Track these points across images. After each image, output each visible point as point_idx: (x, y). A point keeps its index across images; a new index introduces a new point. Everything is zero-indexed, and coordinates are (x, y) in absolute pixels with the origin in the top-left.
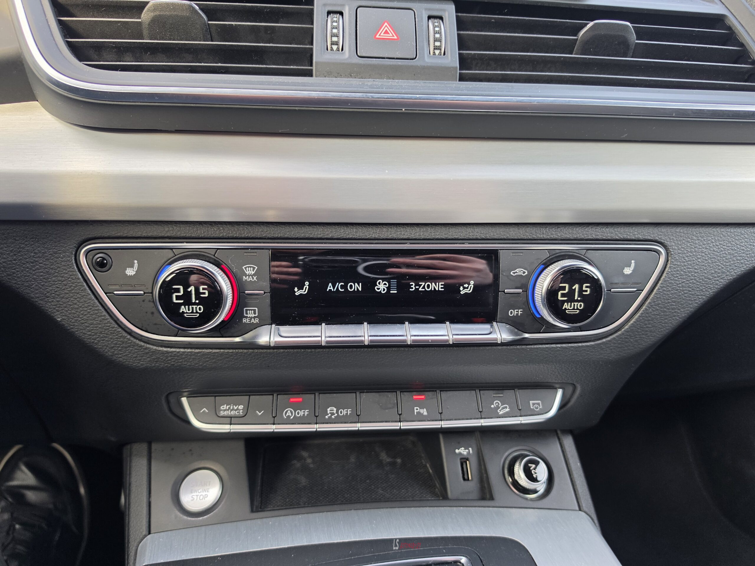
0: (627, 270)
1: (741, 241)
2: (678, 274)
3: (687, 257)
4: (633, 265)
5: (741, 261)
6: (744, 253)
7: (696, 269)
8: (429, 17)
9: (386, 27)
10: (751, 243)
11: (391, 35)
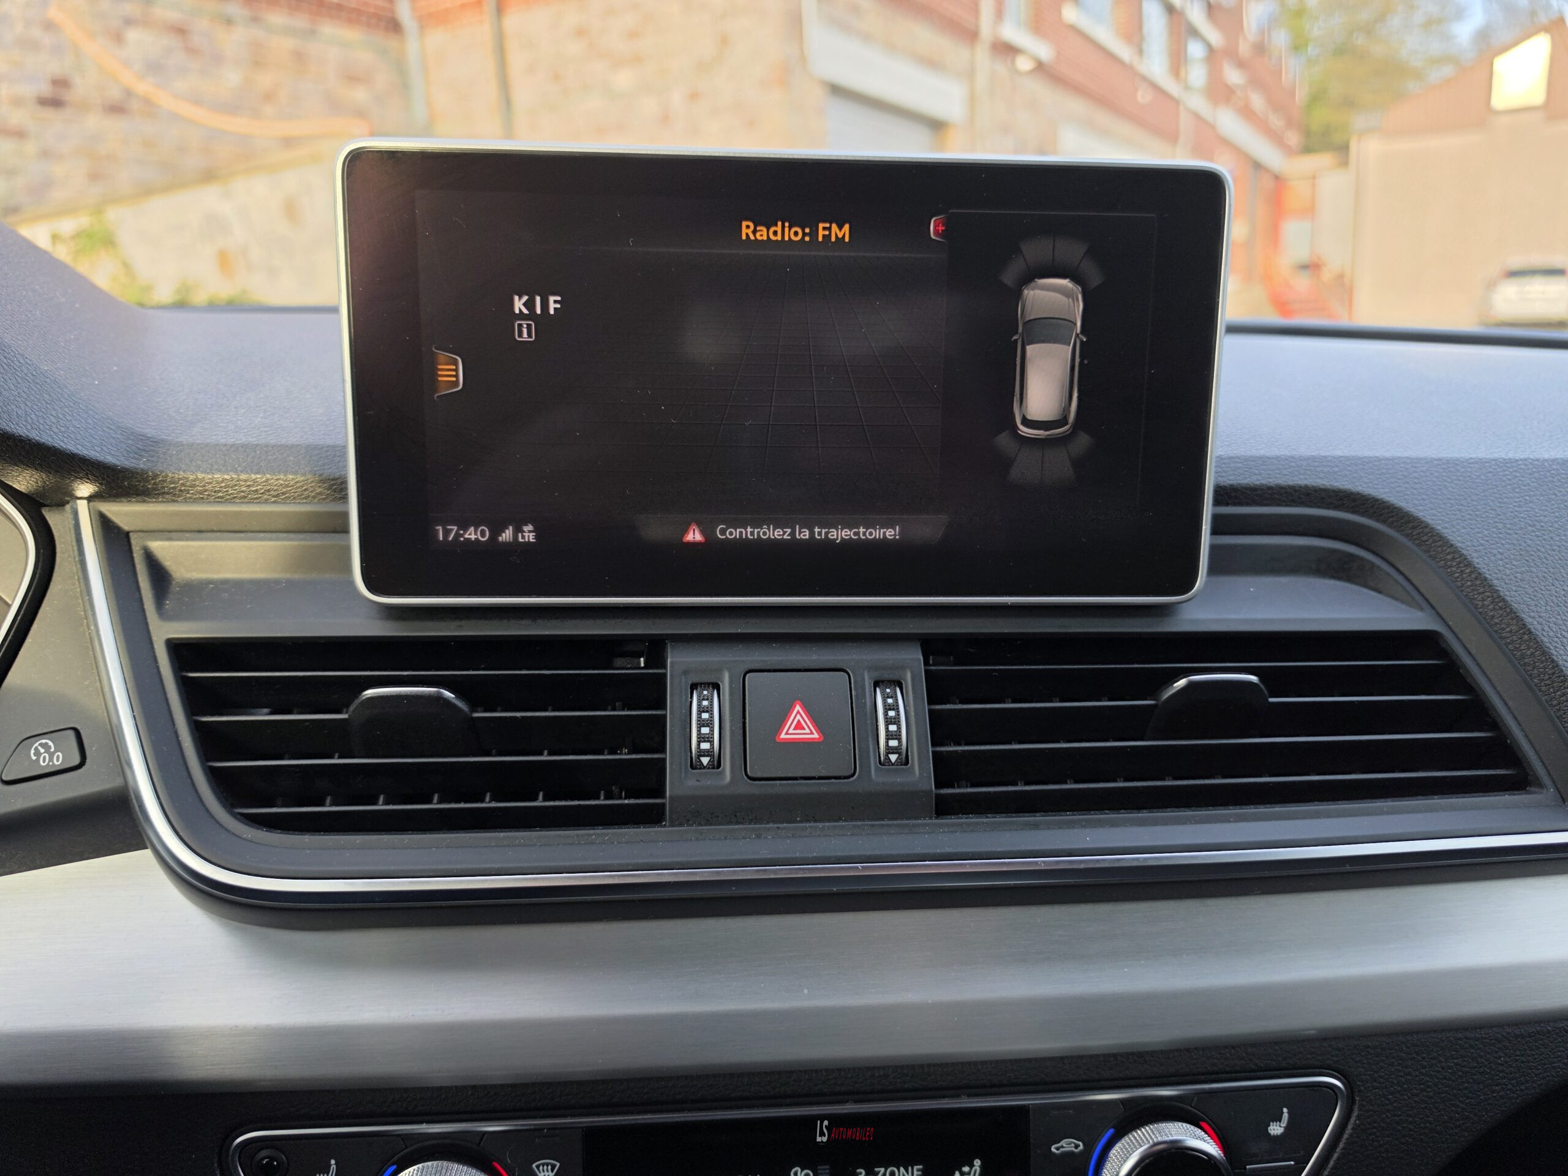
0: (1275, 1127)
1: (1496, 1055)
2: (1374, 1128)
3: (1392, 1093)
4: (1286, 1116)
5: (1500, 1094)
6: (1504, 1078)
7: (1411, 1116)
8: (876, 684)
9: (798, 714)
10: (1518, 1058)
11: (810, 733)
